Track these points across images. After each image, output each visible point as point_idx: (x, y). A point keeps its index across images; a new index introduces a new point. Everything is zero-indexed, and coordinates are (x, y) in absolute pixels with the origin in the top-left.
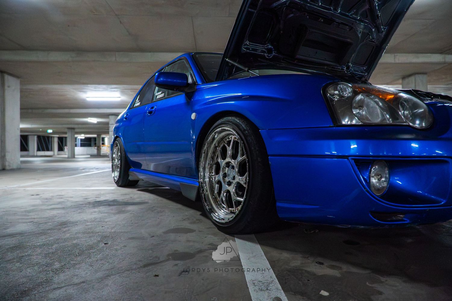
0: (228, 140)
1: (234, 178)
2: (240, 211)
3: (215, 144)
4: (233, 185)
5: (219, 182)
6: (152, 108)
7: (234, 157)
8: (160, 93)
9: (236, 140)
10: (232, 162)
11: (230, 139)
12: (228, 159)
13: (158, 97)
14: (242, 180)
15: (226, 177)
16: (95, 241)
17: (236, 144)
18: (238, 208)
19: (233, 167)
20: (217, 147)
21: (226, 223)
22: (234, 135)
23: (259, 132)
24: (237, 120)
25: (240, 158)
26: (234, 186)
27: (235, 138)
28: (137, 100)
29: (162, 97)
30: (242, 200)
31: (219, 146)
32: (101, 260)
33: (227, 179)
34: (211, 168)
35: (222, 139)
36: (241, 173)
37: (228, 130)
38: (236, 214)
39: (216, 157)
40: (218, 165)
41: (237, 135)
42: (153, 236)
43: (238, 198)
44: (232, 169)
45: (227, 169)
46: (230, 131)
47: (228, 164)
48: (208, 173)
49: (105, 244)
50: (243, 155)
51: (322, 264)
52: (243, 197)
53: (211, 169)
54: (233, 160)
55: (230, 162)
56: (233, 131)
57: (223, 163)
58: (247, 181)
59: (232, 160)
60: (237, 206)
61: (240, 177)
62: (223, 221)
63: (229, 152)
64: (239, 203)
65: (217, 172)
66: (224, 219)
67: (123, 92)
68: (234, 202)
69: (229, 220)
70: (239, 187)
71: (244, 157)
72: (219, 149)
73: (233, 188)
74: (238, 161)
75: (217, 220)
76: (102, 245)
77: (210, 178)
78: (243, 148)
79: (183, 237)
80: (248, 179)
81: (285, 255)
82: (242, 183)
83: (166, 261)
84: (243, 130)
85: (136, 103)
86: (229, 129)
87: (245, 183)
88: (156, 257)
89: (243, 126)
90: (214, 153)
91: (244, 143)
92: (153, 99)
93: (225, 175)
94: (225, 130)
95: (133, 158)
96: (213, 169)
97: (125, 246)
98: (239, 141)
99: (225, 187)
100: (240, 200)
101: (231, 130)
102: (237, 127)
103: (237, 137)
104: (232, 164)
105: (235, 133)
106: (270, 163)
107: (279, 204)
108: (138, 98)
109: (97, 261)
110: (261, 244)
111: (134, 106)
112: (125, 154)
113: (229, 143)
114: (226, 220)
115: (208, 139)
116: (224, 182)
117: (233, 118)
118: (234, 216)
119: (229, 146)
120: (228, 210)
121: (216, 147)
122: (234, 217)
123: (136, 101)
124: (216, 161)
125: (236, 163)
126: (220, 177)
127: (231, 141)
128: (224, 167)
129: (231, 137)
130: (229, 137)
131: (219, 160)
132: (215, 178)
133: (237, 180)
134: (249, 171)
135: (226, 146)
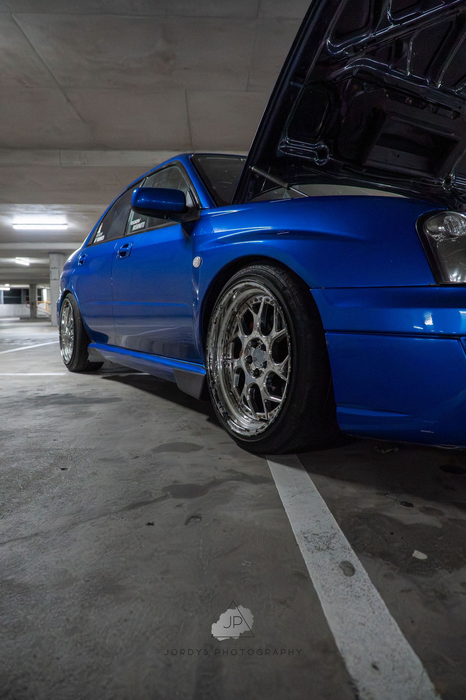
0: (254, 302)
1: (265, 365)
2: (276, 419)
3: (233, 309)
4: (263, 376)
5: (240, 371)
6: (126, 246)
7: (266, 331)
8: (138, 220)
9: (269, 303)
10: (262, 339)
11: (259, 301)
12: (255, 334)
13: (134, 228)
14: (277, 368)
15: (251, 363)
16: (47, 464)
17: (268, 310)
18: (272, 412)
19: (264, 348)
20: (237, 313)
21: (253, 437)
22: (265, 295)
23: (310, 292)
24: (272, 271)
25: (274, 333)
26: (265, 377)
27: (267, 300)
28: (99, 232)
29: (142, 228)
30: (280, 400)
31: (239, 312)
32: (60, 497)
33: (253, 367)
34: (226, 346)
35: (245, 301)
36: (277, 357)
37: (256, 287)
38: (270, 423)
39: (234, 330)
40: (238, 343)
41: (271, 295)
42: (137, 457)
43: (272, 398)
44: (262, 351)
45: (253, 349)
46: (259, 288)
47: (255, 342)
48: (222, 356)
49: (63, 469)
50: (280, 328)
51: (410, 505)
52: (282, 397)
53: (225, 348)
54: (264, 336)
55: (258, 339)
56: (265, 289)
57: (246, 340)
58: (289, 371)
59: (261, 335)
60: (269, 410)
61: (276, 364)
62: (246, 434)
63: (257, 322)
64: (273, 405)
65: (237, 355)
66: (248, 430)
67: (71, 216)
68: (266, 403)
69: (257, 431)
70: (273, 379)
71: (281, 331)
72: (239, 316)
73: (264, 381)
74: (273, 337)
75: (238, 432)
76: (57, 471)
77: (224, 364)
78: (283, 317)
79: (184, 459)
80: (289, 367)
81: (350, 490)
82: (279, 373)
83: (163, 500)
84: (282, 288)
85: (97, 236)
86: (258, 285)
87: (285, 374)
88: (145, 492)
89: (282, 281)
90: (231, 322)
91: (283, 309)
92: (126, 231)
93: (250, 360)
94: (251, 287)
95: (94, 326)
96: (229, 348)
97: (94, 474)
98: (273, 305)
99: (250, 379)
100: (275, 400)
101: (262, 287)
102: (270, 282)
103: (271, 298)
104: (262, 341)
105: (267, 292)
106: (327, 343)
107: (340, 410)
108: (100, 229)
109: (53, 498)
110: (309, 471)
111: (95, 242)
112: (82, 320)
113: (256, 308)
114: (253, 432)
115: (221, 300)
116: (249, 370)
117: (265, 268)
118: (266, 426)
119: (257, 313)
120: (256, 416)
121: (234, 314)
122: (265, 428)
123: (96, 234)
124: (234, 337)
125: (269, 341)
126: (241, 362)
127: (259, 304)
128: (247, 347)
129: (261, 299)
130: (258, 297)
131: (240, 334)
132: (232, 364)
133: (269, 369)
134: (292, 356)
135: (252, 312)
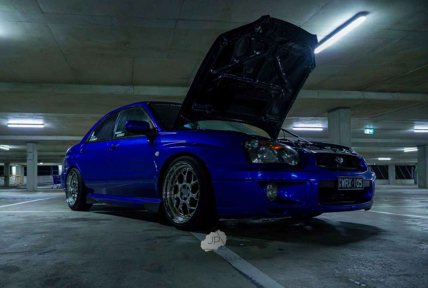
0: (184, 170)
1: (189, 195)
2: (194, 215)
3: (174, 173)
4: (188, 200)
5: (178, 199)
7: (189, 181)
8: (120, 132)
9: (190, 170)
11: (186, 170)
12: (184, 184)
13: (118, 136)
14: (194, 196)
15: (182, 195)
16: (103, 234)
17: (190, 173)
19: (188, 188)
20: (176, 175)
21: (185, 223)
22: (188, 167)
23: (206, 166)
24: (191, 158)
25: (193, 182)
27: (189, 169)
28: (93, 135)
29: (123, 136)
30: (195, 208)
31: (177, 174)
34: (171, 189)
35: (180, 170)
36: (193, 192)
37: (185, 165)
38: (191, 216)
39: (174, 182)
40: (176, 187)
42: (138, 232)
43: (192, 208)
45: (183, 189)
47: (184, 186)
48: (169, 193)
50: (194, 180)
52: (196, 206)
53: (170, 190)
55: (186, 185)
56: (189, 165)
57: (180, 186)
58: (199, 195)
59: (187, 184)
60: (190, 213)
61: (193, 194)
62: (182, 223)
63: (185, 178)
64: (191, 211)
65: (176, 192)
68: (189, 210)
70: (192, 200)
72: (177, 177)
74: (192, 184)
75: (178, 223)
77: (170, 196)
78: (196, 175)
82: (195, 197)
85: (91, 138)
86: (186, 164)
87: (197, 198)
88: (149, 238)
89: (196, 162)
90: (173, 179)
91: (196, 173)
92: (112, 137)
93: (182, 194)
94: (183, 164)
96: (172, 190)
98: (192, 171)
99: (182, 201)
102: (191, 162)
103: (191, 169)
104: (187, 186)
105: (190, 166)
106: (213, 184)
113: (185, 173)
114: (185, 221)
115: (170, 170)
116: (182, 198)
117: (188, 157)
119: (185, 175)
120: (185, 216)
121: (174, 176)
122: (190, 218)
124: (174, 185)
125: (190, 185)
126: (178, 195)
127: (186, 171)
128: (181, 189)
129: (187, 169)
130: (185, 168)
131: (177, 183)
132: (174, 196)
133: (191, 196)
134: (200, 190)
135: (183, 174)
